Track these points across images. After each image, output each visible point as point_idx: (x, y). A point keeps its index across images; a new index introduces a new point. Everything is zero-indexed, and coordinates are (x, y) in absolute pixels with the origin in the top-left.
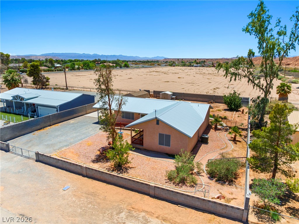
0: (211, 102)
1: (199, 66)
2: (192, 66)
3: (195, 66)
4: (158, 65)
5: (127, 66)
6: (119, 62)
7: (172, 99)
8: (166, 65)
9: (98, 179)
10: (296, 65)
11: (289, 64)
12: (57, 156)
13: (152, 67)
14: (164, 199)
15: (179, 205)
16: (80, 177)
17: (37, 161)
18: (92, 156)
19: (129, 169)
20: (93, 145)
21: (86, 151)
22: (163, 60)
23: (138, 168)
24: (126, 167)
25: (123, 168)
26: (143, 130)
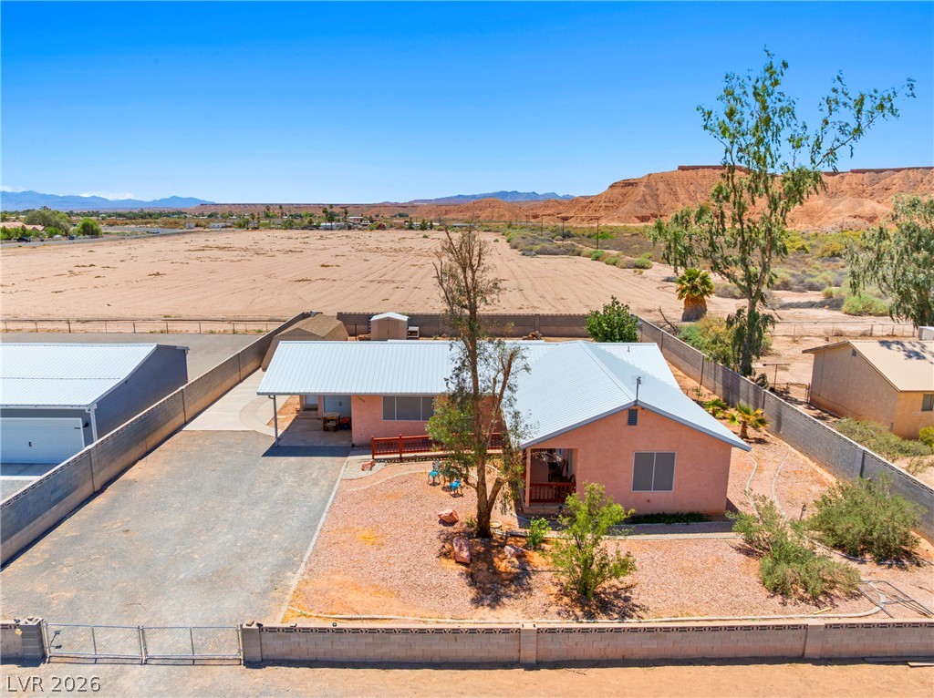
0: (534, 336)
1: (337, 226)
2: (317, 227)
3: (326, 229)
4: (197, 226)
5: (90, 231)
6: (57, 219)
7: (412, 336)
8: (226, 227)
9: (591, 661)
10: (583, 220)
11: (565, 219)
12: (318, 620)
13: (184, 233)
14: (852, 659)
15: (911, 664)
16: (518, 673)
17: (251, 663)
18: (443, 582)
19: (628, 594)
20: (388, 536)
21: (395, 568)
22: (197, 208)
23: (648, 585)
24: (608, 591)
25: (602, 596)
26: (576, 450)
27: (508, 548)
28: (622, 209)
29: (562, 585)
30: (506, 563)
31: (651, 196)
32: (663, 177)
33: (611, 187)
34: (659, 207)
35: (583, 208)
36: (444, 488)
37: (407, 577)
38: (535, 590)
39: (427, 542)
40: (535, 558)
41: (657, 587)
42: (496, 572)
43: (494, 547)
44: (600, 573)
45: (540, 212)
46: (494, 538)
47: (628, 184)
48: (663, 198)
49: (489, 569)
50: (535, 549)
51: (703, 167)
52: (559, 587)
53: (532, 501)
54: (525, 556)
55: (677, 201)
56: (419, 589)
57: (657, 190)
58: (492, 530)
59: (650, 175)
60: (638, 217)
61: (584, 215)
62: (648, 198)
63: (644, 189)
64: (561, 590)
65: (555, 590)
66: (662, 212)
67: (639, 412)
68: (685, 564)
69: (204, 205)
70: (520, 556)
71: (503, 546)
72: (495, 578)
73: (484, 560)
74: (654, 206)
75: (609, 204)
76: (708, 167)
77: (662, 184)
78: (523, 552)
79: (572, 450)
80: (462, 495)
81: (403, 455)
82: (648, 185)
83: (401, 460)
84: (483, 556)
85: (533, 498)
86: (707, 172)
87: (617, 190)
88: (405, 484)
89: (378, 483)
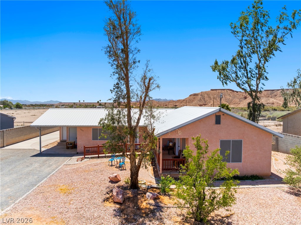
2: (95, 107)
5: (18, 107)
18: (102, 215)
19: (230, 221)
20: (76, 189)
21: (73, 206)
22: (58, 104)
23: (241, 215)
24: (215, 218)
25: (212, 222)
26: (188, 138)
27: (148, 194)
28: (193, 103)
29: (183, 215)
30: (146, 203)
31: (203, 99)
32: (206, 93)
33: (190, 96)
34: (205, 102)
35: (181, 102)
36: (116, 167)
37: (78, 212)
38: (165, 220)
39: (99, 192)
40: (165, 200)
41: (248, 215)
42: (139, 209)
43: (139, 194)
44: (211, 204)
45: (167, 104)
46: (141, 189)
47: (195, 95)
48: (207, 99)
49: (135, 206)
50: (165, 195)
51: (218, 90)
52: (182, 217)
53: (163, 169)
54: (159, 199)
55: (211, 100)
56: (84, 219)
57: (204, 96)
58: (139, 185)
59: (202, 92)
60: (199, 105)
61: (182, 104)
62: (201, 99)
63: (200, 96)
64: (183, 219)
65: (179, 219)
66: (206, 103)
67: (222, 117)
68: (261, 201)
69: (61, 103)
70: (155, 199)
71: (145, 193)
72: (138, 212)
73: (133, 201)
74: (204, 101)
75: (189, 101)
76: (220, 90)
77: (206, 95)
78: (157, 196)
79: (185, 139)
80: (125, 170)
81: (100, 155)
82: (201, 95)
83: (99, 157)
84: (132, 199)
85: (164, 168)
86: (220, 91)
87: (192, 97)
88: (96, 166)
89: (82, 166)
